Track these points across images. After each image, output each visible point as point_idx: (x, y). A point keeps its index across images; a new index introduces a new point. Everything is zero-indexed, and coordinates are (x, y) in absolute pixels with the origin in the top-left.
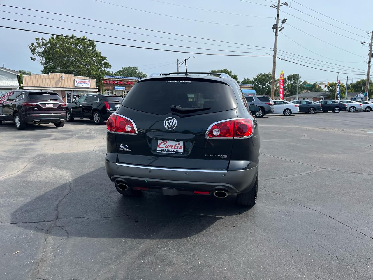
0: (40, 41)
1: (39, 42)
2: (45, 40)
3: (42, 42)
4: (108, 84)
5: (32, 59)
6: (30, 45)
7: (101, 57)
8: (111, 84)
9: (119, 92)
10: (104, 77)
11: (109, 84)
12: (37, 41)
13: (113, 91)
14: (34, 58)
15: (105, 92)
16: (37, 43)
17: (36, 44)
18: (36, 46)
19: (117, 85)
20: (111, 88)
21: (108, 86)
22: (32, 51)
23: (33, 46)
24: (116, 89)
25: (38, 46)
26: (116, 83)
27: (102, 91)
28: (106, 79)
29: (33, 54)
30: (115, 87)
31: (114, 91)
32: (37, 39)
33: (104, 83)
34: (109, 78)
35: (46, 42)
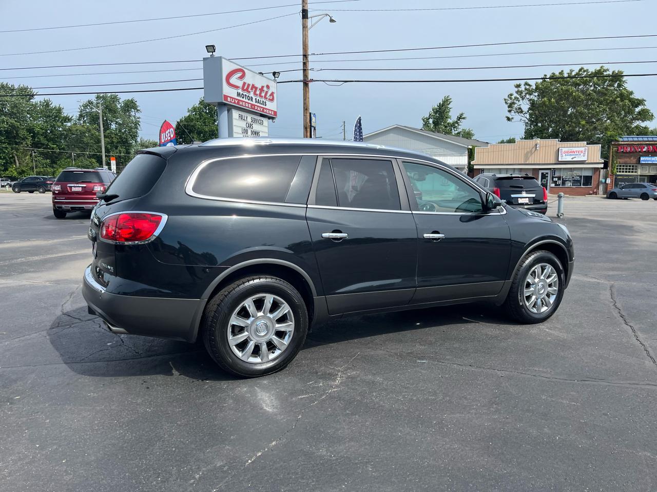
0: (522, 88)
1: (520, 89)
2: (529, 85)
3: (526, 89)
4: (627, 152)
5: (509, 119)
6: (507, 98)
7: (631, 100)
8: (633, 152)
9: (649, 168)
10: (621, 139)
11: (630, 152)
12: (516, 89)
13: (636, 166)
14: (511, 117)
15: (617, 169)
16: (517, 92)
17: (515, 95)
18: (515, 98)
19: (647, 154)
20: (633, 160)
21: (626, 157)
22: (509, 107)
23: (511, 99)
24: (642, 162)
25: (518, 96)
26: (644, 150)
27: (612, 167)
28: (623, 143)
29: (510, 111)
30: (642, 159)
31: (639, 166)
32: (518, 86)
33: (617, 152)
34: (631, 141)
35: (531, 87)
